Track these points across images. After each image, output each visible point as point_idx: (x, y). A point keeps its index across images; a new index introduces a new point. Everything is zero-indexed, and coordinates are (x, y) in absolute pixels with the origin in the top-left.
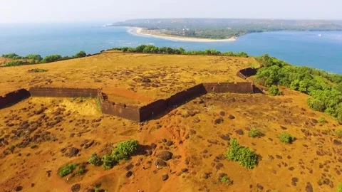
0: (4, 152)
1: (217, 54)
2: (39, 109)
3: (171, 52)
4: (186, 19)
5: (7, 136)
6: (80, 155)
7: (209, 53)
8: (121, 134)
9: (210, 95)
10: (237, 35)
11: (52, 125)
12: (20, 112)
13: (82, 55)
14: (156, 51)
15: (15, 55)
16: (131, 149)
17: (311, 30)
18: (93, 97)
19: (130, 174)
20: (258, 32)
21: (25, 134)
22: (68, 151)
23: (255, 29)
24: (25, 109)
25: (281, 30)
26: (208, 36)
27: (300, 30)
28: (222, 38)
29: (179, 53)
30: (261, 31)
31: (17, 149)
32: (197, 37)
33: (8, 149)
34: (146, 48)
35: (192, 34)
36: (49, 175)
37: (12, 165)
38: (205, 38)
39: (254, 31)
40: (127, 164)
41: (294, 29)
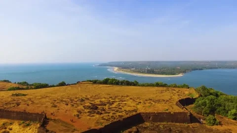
1: (164, 86)
7: (157, 85)
9: (147, 124)
10: (184, 72)
13: (63, 84)
14: (117, 83)
20: (200, 69)
25: (217, 68)
28: (173, 74)
30: (202, 69)
34: (110, 81)
35: (152, 72)
39: (197, 69)
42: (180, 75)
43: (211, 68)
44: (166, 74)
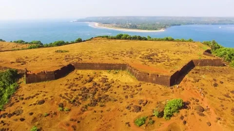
0: (81, 110)
1: (172, 40)
2: (88, 78)
3: (140, 39)
4: (127, 17)
5: (77, 98)
6: (143, 111)
7: (167, 39)
8: (162, 95)
9: (197, 67)
10: (165, 27)
11: (106, 90)
12: (74, 81)
13: (80, 41)
14: (130, 38)
15: (23, 41)
16: (181, 105)
17: (213, 24)
18: (123, 70)
19: (185, 122)
20: (178, 25)
21: (89, 96)
22: (132, 108)
23: (176, 23)
24: (77, 78)
25: (193, 24)
26: (145, 28)
27: (205, 24)
28: (156, 30)
29: (146, 39)
30: (180, 25)
31: (89, 108)
32: (139, 29)
33: (83, 107)
34: (123, 36)
35: (135, 27)
36: (129, 126)
37: (93, 119)
38: (143, 29)
39: (175, 25)
40: (180, 116)
41: (201, 24)
42: (162, 30)
43: (188, 24)
44: (149, 30)
